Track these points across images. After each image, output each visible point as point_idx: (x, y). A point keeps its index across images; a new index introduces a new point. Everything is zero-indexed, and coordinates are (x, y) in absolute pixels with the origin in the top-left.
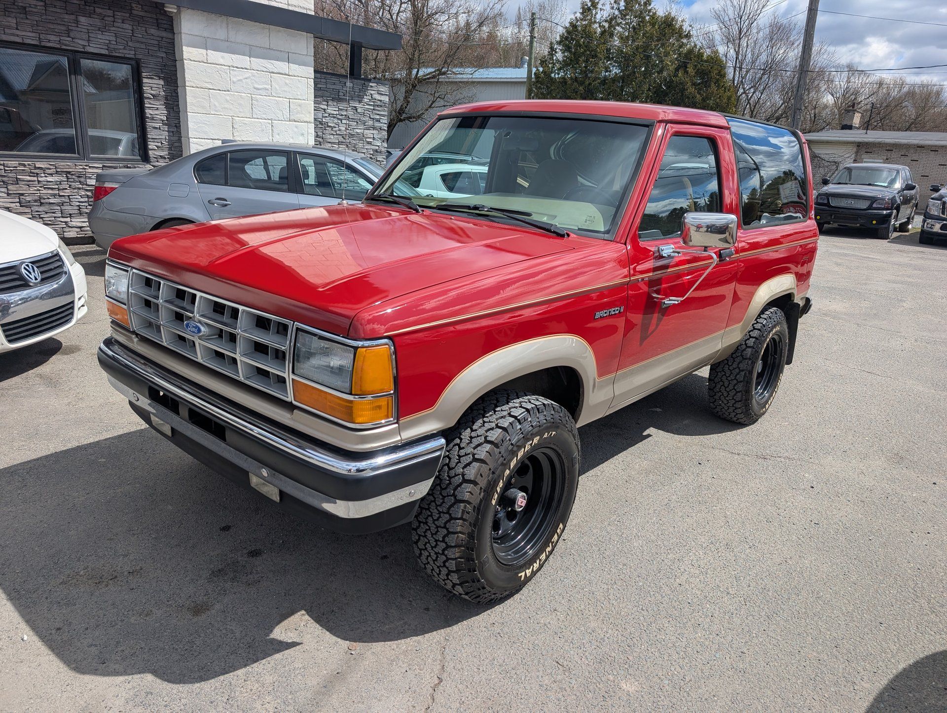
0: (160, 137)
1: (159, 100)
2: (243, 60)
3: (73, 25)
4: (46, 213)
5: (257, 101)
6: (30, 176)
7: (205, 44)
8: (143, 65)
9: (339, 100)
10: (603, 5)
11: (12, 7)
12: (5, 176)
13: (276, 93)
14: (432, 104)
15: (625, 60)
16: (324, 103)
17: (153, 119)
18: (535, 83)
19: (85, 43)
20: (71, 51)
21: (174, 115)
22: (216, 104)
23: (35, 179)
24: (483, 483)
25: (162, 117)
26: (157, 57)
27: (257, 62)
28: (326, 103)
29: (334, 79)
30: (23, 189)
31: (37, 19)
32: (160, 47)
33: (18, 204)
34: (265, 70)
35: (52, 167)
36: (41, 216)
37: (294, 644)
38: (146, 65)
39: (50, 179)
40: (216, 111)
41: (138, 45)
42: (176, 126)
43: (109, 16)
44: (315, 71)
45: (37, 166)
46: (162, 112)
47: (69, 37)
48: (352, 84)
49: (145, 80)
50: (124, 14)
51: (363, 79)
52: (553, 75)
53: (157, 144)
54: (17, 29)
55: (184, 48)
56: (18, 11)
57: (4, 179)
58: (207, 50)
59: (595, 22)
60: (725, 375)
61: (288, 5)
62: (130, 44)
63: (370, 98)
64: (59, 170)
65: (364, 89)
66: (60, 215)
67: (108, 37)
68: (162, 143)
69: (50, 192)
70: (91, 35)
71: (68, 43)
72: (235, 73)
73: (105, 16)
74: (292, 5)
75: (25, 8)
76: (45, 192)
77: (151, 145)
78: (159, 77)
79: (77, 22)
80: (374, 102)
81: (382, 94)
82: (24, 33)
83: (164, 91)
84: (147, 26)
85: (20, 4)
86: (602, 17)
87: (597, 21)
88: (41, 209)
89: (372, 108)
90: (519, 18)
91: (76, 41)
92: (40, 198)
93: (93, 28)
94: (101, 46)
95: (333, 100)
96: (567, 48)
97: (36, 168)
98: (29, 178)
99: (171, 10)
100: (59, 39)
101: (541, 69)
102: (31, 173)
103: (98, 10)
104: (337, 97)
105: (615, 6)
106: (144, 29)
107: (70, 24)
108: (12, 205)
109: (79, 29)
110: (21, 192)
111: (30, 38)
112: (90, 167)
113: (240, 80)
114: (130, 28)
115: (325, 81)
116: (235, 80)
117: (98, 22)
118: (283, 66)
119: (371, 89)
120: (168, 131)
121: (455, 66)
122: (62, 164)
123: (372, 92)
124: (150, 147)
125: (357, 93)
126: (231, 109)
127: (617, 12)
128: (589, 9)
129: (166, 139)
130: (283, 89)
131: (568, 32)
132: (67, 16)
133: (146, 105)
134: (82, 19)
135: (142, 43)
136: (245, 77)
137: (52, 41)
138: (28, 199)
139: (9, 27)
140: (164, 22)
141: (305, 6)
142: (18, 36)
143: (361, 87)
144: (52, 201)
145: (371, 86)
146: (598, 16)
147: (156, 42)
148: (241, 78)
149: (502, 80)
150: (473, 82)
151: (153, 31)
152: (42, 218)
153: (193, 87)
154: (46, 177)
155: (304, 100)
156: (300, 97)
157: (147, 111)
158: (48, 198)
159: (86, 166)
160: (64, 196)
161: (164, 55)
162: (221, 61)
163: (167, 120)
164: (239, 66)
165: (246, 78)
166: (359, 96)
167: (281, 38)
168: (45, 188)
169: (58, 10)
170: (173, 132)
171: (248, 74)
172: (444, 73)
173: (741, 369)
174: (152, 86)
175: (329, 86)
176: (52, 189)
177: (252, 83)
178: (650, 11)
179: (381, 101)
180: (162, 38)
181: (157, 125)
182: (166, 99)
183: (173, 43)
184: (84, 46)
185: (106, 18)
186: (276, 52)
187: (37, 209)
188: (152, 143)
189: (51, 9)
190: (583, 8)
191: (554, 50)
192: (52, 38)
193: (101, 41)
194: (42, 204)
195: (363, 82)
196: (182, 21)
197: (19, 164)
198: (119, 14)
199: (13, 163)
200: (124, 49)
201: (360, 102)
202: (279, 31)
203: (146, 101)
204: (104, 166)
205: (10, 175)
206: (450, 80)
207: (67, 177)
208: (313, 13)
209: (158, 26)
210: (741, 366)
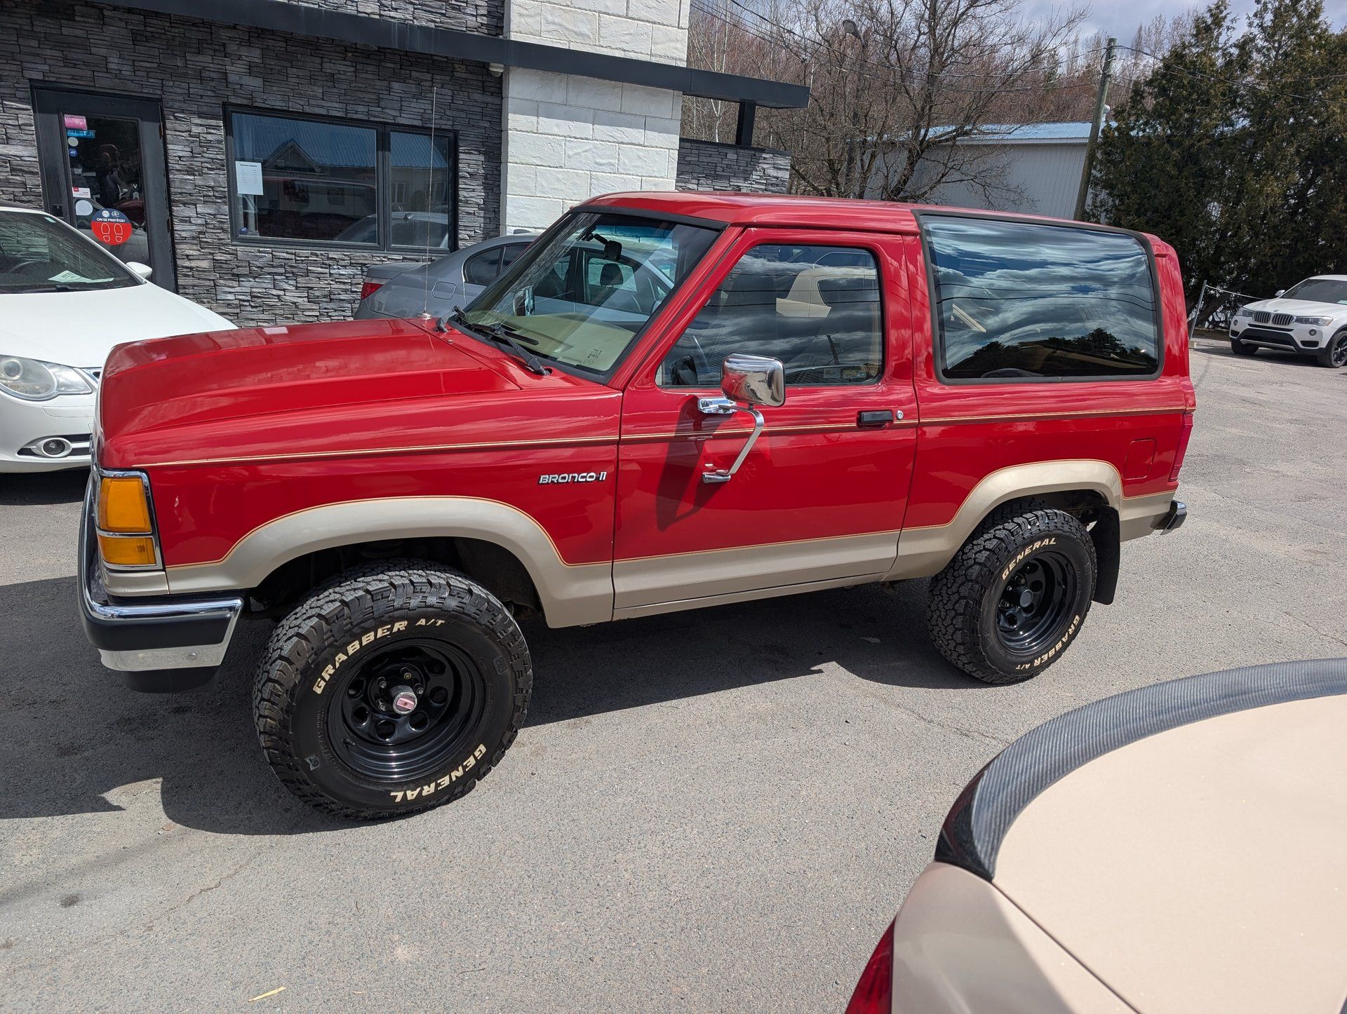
0: (474, 224)
1: (476, 179)
2: (586, 129)
3: (384, 92)
4: (335, 311)
5: (597, 179)
6: (322, 268)
7: (537, 110)
8: (462, 138)
9: (716, 177)
10: (1232, 21)
11: (318, 74)
12: (294, 267)
13: (624, 170)
14: (942, 177)
15: (1260, 107)
16: (694, 181)
17: (467, 202)
18: (1099, 146)
19: (396, 113)
20: (381, 122)
21: (492, 197)
22: (544, 183)
23: (327, 271)
24: (300, 664)
25: (478, 201)
26: (479, 127)
27: (603, 131)
28: (696, 182)
29: (711, 150)
30: (313, 282)
31: (345, 87)
32: (483, 115)
33: (306, 299)
34: (612, 139)
35: (346, 258)
36: (330, 314)
37: (119, 808)
38: (464, 138)
39: (342, 272)
40: (543, 193)
41: (455, 113)
42: (494, 211)
43: (426, 81)
44: (681, 140)
45: (330, 256)
46: (479, 194)
47: (379, 107)
48: (736, 156)
49: (462, 156)
50: (443, 77)
51: (754, 149)
52: (1133, 133)
53: (469, 233)
54: (323, 99)
55: (510, 116)
56: (325, 78)
57: (294, 270)
58: (538, 117)
59: (1217, 49)
60: (942, 600)
61: (651, 55)
62: (448, 113)
63: (762, 174)
64: (353, 261)
65: (753, 164)
66: (350, 314)
67: (423, 105)
68: (475, 232)
69: (342, 286)
70: (403, 103)
71: (378, 115)
72: (572, 144)
73: (422, 80)
74: (656, 56)
75: (333, 75)
76: (336, 286)
77: (463, 234)
78: (479, 151)
79: (389, 89)
80: (766, 180)
81: (780, 169)
82: (329, 104)
83: (484, 168)
84: (470, 90)
85: (328, 71)
86: (1228, 40)
87: (1220, 46)
88: (331, 305)
89: (764, 187)
90: (1138, 44)
91: (386, 111)
92: (330, 292)
93: (407, 96)
94: (414, 117)
95: (707, 177)
96: (1163, 91)
97: (329, 258)
98: (320, 270)
99: (495, 70)
100: (366, 110)
101: (1114, 124)
102: (323, 264)
103: (414, 74)
104: (713, 172)
105: (1256, 21)
106: (466, 94)
107: (381, 92)
108: (300, 300)
109: (391, 97)
110: (310, 285)
111: (336, 110)
112: (389, 259)
113: (579, 154)
114: (450, 93)
115: (697, 152)
116: (571, 153)
117: (413, 88)
118: (637, 134)
119: (765, 161)
120: (484, 218)
121: (985, 122)
122: (358, 254)
123: (765, 166)
124: (460, 236)
125: (742, 168)
126: (562, 191)
127: (1256, 31)
128: (1208, 29)
129: (480, 227)
130: (634, 164)
131: (1167, 67)
132: (378, 83)
133: (460, 186)
134: (396, 86)
135: (462, 111)
136: (584, 149)
137: (360, 112)
138: (317, 293)
139: (315, 98)
140: (492, 84)
141: (674, 56)
142: (323, 107)
143: (749, 160)
144: (342, 297)
145: (765, 158)
146: (1222, 39)
147: (479, 110)
148: (579, 151)
149: (1053, 142)
150: (1005, 146)
151: (477, 96)
152: (330, 316)
153: (516, 163)
154: (339, 269)
155: (662, 177)
156: (656, 174)
157: (460, 193)
158: (339, 294)
159: (384, 257)
160: (356, 292)
161: (487, 125)
162: (556, 130)
163: (484, 204)
164: (578, 136)
165: (586, 151)
166: (745, 171)
167: (636, 98)
168: (336, 282)
169: (370, 76)
170: (490, 218)
171: (589, 145)
172: (966, 133)
173: (962, 594)
174: (470, 162)
175: (703, 159)
176: (344, 283)
177: (593, 157)
178: (1316, 27)
179: (777, 178)
180: (487, 104)
181: (471, 210)
182: (486, 178)
183: (500, 110)
184: (395, 117)
185: (423, 83)
186: (629, 116)
187: (325, 305)
188: (464, 232)
189: (363, 75)
190: (1197, 27)
191: (1138, 95)
192: (361, 108)
193: (414, 110)
194: (331, 300)
195: (753, 152)
196: (511, 82)
197: (312, 253)
198: (438, 77)
199: (305, 252)
200: (440, 119)
201: (746, 179)
202: (635, 90)
203: (460, 181)
204: (404, 258)
205: (301, 265)
206: (975, 143)
207: (362, 269)
208: (684, 65)
209: (484, 90)
210: (962, 590)
